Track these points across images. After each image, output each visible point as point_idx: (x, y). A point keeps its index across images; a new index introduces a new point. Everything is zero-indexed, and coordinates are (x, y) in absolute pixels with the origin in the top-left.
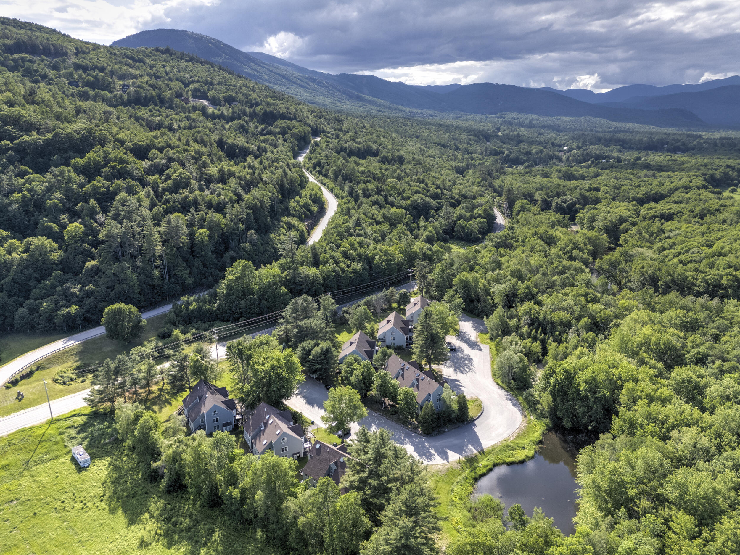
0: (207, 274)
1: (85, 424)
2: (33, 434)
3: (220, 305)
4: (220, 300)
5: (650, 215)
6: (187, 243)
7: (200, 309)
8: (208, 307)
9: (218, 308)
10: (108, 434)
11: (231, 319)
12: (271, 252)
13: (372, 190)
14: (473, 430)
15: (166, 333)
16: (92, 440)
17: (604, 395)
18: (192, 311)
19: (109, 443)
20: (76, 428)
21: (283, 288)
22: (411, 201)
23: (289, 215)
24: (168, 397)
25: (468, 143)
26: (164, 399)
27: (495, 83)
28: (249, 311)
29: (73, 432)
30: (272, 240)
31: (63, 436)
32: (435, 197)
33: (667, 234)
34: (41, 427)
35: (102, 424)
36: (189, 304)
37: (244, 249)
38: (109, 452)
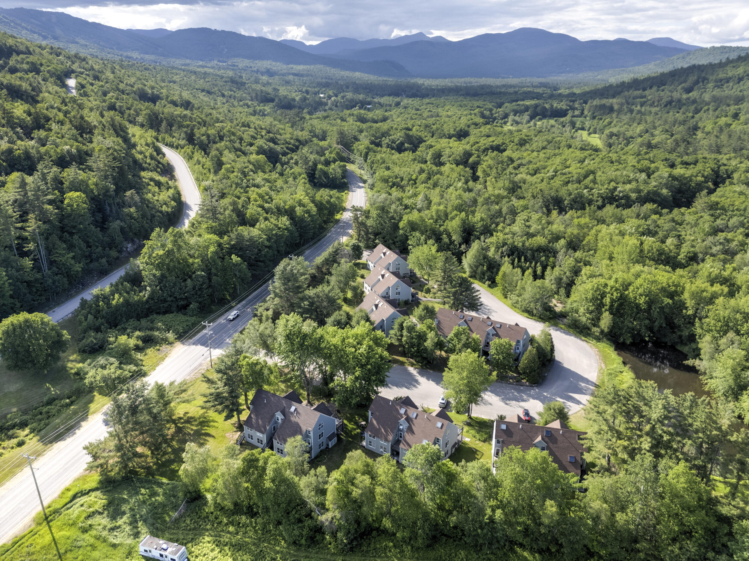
0: (94, 256)
1: (110, 503)
3: (153, 292)
4: (150, 286)
7: (127, 303)
8: (136, 298)
9: (151, 297)
10: (163, 505)
11: (174, 309)
12: (159, 216)
14: (564, 367)
15: (95, 344)
16: (145, 521)
17: (668, 303)
18: (117, 306)
19: (181, 516)
20: (100, 513)
21: (233, 256)
22: (258, 147)
23: (144, 169)
24: (195, 428)
26: (192, 432)
28: (199, 293)
29: (103, 521)
30: (148, 201)
31: (94, 532)
32: (273, 141)
35: (137, 493)
36: (106, 298)
37: (130, 216)
38: (194, 529)
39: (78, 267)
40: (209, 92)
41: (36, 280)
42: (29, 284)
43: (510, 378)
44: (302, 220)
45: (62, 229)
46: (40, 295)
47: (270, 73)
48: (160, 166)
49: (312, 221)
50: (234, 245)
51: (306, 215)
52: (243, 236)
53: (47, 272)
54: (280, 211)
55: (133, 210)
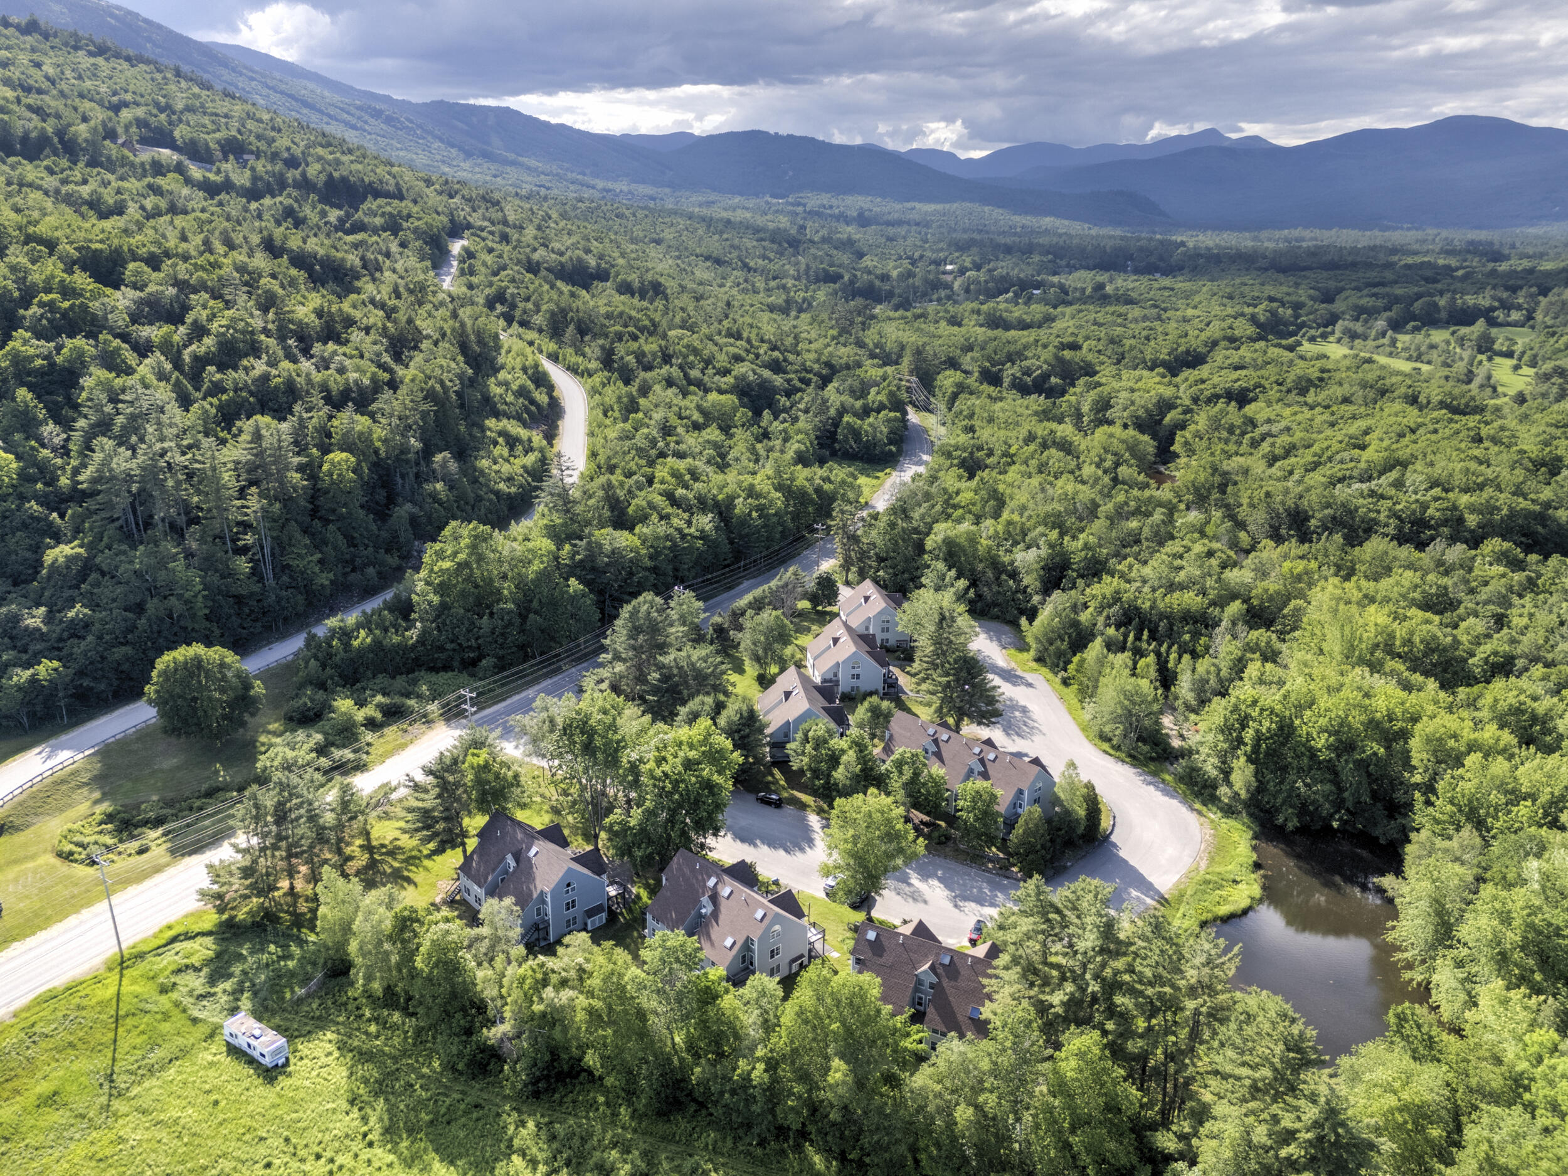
0: (358, 561)
1: (219, 955)
2: (85, 1002)
3: (424, 633)
4: (422, 620)
5: (1207, 393)
6: (304, 487)
7: (377, 645)
8: (396, 639)
9: (421, 641)
10: (292, 974)
11: (456, 664)
12: (490, 500)
13: (654, 354)
14: (1117, 856)
15: (309, 709)
16: (255, 994)
17: (1375, 754)
18: (361, 651)
19: (309, 995)
20: (197, 970)
21: (573, 581)
22: (736, 378)
23: (497, 415)
24: (396, 865)
25: (764, 257)
26: (389, 871)
27: (772, 132)
28: (500, 641)
29: (196, 982)
30: (482, 472)
31: (174, 995)
32: (776, 367)
33: (1265, 429)
34: (97, 980)
35: (262, 951)
36: (346, 635)
37: (434, 496)
38: (319, 1018)
39: (324, 579)
40: (718, 262)
41: (252, 594)
42: (239, 600)
43: (990, 861)
44: (744, 521)
45: (314, 513)
46: (256, 620)
47: (863, 220)
48: (533, 408)
49: (765, 526)
50: (581, 561)
51: (754, 514)
52: (600, 546)
53: (271, 582)
54: (703, 504)
55: (439, 486)
